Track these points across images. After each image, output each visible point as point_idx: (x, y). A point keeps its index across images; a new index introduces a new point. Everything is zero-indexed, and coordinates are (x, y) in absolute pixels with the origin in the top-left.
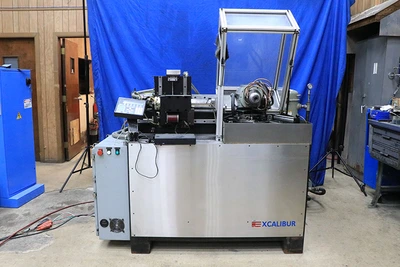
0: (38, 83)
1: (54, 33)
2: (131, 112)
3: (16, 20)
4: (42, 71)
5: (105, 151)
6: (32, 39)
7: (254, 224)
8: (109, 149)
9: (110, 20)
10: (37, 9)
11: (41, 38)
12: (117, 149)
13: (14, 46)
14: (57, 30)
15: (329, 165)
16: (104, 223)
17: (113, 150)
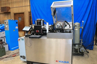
0: (25, 23)
1: (28, 11)
2: (26, 30)
3: (20, 9)
4: (26, 20)
5: (20, 39)
6: (24, 13)
7: (56, 61)
8: (21, 39)
9: (35, 7)
10: (25, 6)
11: (25, 13)
12: (23, 39)
13: (20, 15)
14: (29, 11)
15: (95, 44)
16: (21, 57)
17: (22, 39)
